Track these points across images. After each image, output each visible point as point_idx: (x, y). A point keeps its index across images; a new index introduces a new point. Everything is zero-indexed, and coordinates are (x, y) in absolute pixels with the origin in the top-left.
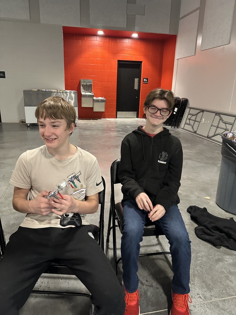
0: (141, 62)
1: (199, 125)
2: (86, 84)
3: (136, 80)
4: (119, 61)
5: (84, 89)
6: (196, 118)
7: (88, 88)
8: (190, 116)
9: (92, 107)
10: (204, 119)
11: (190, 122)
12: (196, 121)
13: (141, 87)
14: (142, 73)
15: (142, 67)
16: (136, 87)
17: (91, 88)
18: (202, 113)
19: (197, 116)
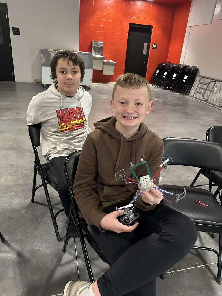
0: (152, 27)
1: (210, 94)
2: (97, 46)
3: (146, 45)
4: (130, 24)
5: (95, 51)
6: (207, 87)
7: (99, 50)
8: (200, 85)
9: (102, 70)
10: (216, 89)
11: (200, 91)
12: (207, 90)
13: (149, 53)
14: (152, 38)
15: (153, 32)
16: (145, 52)
17: (101, 51)
18: (215, 82)
19: (208, 85)
